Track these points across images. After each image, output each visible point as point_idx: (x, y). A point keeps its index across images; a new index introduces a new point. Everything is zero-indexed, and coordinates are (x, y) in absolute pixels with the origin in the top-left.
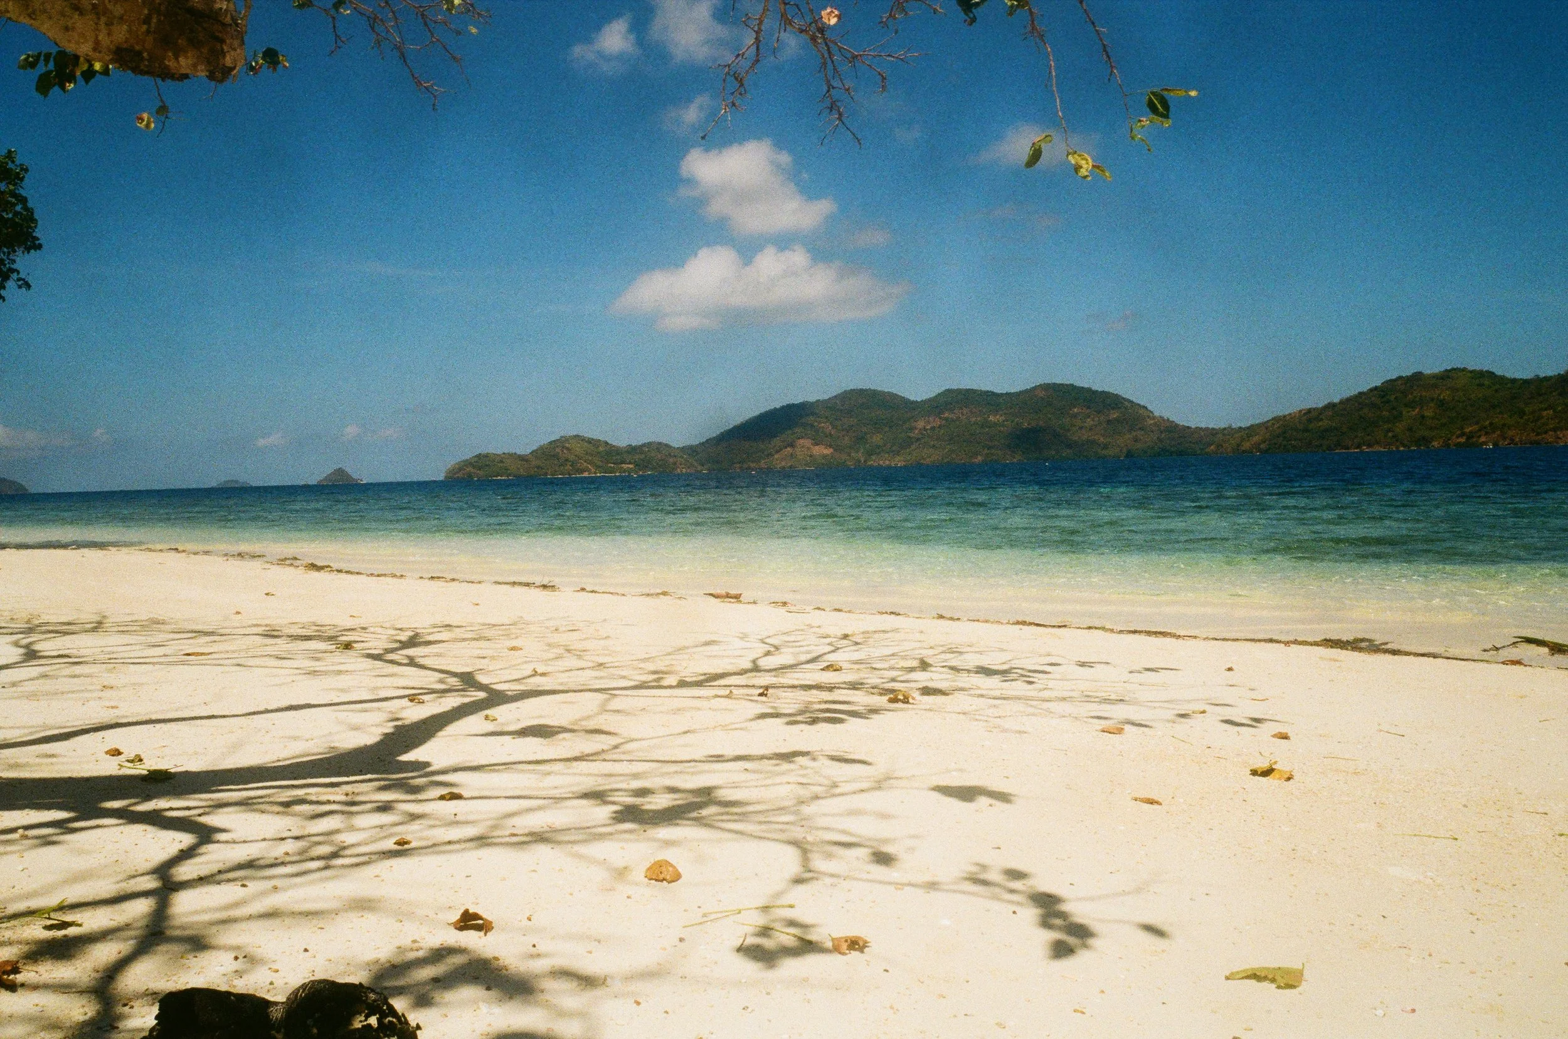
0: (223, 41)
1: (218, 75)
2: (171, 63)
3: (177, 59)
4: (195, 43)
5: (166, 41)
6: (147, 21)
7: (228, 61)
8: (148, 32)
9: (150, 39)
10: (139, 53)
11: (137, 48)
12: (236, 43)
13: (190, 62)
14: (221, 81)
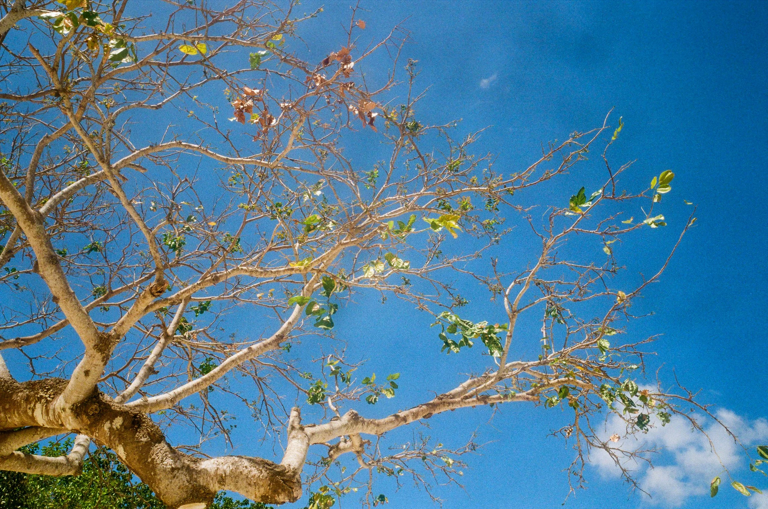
0: (292, 488)
1: (292, 500)
2: (277, 498)
3: (278, 496)
4: (284, 490)
5: (275, 491)
6: (269, 485)
7: (295, 495)
8: (270, 489)
9: (270, 491)
10: (268, 497)
11: (267, 495)
12: (298, 488)
13: (283, 497)
14: (293, 502)
